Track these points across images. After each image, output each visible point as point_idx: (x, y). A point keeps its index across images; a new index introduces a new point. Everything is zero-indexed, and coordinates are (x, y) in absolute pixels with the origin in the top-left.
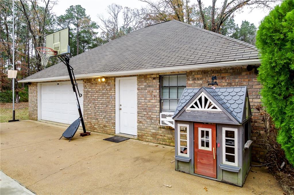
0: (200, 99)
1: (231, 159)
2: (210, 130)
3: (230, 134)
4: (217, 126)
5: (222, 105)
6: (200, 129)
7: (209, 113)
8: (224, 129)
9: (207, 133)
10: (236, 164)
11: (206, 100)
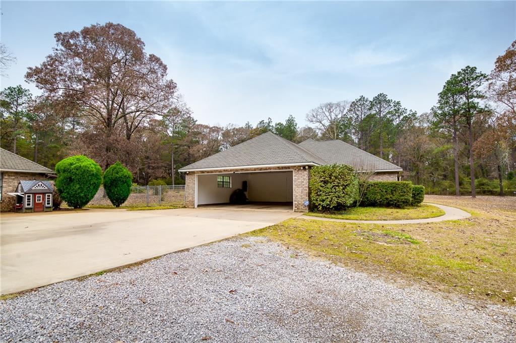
0: (39, 185)
1: (48, 204)
2: (41, 196)
3: (49, 196)
4: (44, 194)
5: (47, 187)
6: (37, 196)
7: (43, 189)
8: (47, 195)
9: (40, 197)
10: (51, 205)
11: (41, 185)
